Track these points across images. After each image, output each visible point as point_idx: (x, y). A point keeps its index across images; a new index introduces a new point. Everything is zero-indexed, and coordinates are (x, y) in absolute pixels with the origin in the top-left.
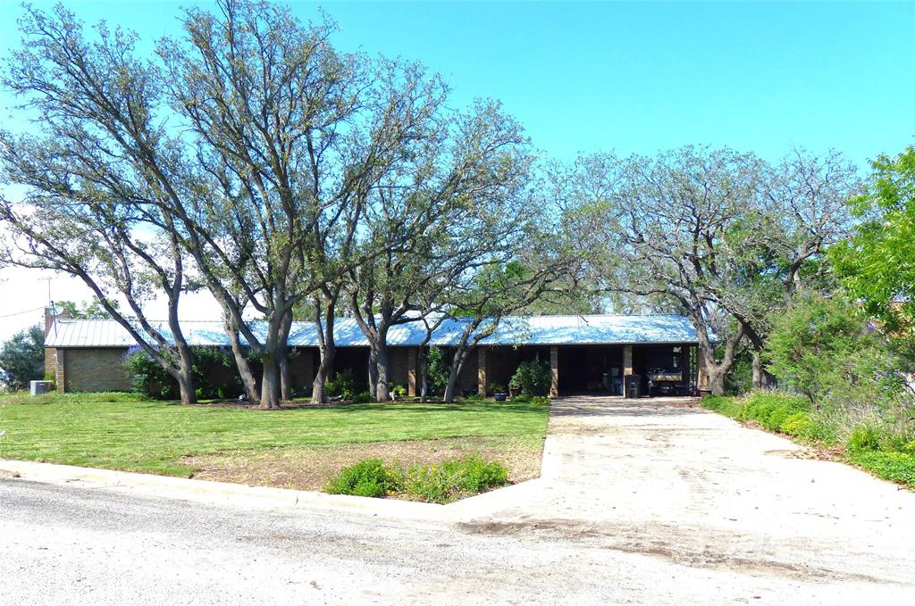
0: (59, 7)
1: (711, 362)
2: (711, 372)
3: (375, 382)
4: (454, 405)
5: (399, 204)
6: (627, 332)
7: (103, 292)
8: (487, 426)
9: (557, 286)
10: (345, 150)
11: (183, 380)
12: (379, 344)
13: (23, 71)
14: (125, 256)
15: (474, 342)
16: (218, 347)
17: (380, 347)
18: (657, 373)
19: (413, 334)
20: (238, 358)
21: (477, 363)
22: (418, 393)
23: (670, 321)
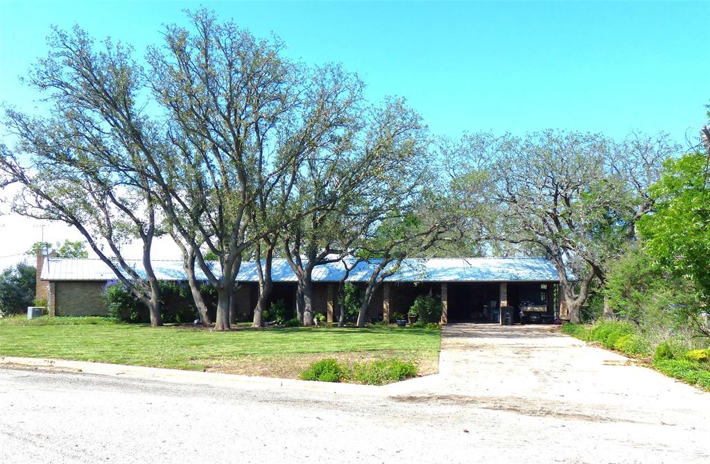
0: (76, 27)
1: (570, 297)
2: (570, 304)
3: (302, 311)
4: (366, 329)
5: (322, 170)
6: (503, 272)
7: (93, 238)
8: (396, 343)
9: (448, 236)
10: (280, 127)
11: (153, 307)
12: (306, 280)
13: (46, 73)
14: (107, 209)
15: (381, 279)
16: (176, 282)
17: (306, 283)
18: (527, 305)
19: (331, 272)
20: (194, 291)
21: (382, 296)
22: (335, 320)
23: (538, 263)
